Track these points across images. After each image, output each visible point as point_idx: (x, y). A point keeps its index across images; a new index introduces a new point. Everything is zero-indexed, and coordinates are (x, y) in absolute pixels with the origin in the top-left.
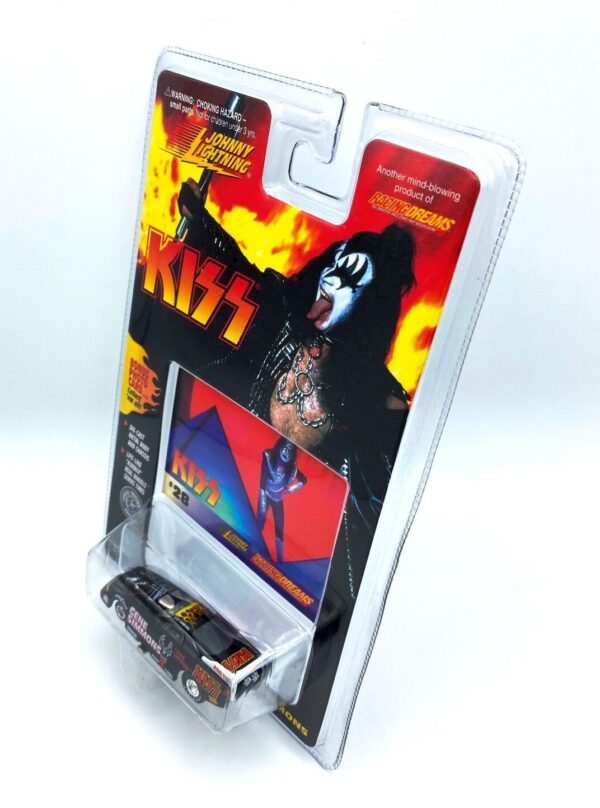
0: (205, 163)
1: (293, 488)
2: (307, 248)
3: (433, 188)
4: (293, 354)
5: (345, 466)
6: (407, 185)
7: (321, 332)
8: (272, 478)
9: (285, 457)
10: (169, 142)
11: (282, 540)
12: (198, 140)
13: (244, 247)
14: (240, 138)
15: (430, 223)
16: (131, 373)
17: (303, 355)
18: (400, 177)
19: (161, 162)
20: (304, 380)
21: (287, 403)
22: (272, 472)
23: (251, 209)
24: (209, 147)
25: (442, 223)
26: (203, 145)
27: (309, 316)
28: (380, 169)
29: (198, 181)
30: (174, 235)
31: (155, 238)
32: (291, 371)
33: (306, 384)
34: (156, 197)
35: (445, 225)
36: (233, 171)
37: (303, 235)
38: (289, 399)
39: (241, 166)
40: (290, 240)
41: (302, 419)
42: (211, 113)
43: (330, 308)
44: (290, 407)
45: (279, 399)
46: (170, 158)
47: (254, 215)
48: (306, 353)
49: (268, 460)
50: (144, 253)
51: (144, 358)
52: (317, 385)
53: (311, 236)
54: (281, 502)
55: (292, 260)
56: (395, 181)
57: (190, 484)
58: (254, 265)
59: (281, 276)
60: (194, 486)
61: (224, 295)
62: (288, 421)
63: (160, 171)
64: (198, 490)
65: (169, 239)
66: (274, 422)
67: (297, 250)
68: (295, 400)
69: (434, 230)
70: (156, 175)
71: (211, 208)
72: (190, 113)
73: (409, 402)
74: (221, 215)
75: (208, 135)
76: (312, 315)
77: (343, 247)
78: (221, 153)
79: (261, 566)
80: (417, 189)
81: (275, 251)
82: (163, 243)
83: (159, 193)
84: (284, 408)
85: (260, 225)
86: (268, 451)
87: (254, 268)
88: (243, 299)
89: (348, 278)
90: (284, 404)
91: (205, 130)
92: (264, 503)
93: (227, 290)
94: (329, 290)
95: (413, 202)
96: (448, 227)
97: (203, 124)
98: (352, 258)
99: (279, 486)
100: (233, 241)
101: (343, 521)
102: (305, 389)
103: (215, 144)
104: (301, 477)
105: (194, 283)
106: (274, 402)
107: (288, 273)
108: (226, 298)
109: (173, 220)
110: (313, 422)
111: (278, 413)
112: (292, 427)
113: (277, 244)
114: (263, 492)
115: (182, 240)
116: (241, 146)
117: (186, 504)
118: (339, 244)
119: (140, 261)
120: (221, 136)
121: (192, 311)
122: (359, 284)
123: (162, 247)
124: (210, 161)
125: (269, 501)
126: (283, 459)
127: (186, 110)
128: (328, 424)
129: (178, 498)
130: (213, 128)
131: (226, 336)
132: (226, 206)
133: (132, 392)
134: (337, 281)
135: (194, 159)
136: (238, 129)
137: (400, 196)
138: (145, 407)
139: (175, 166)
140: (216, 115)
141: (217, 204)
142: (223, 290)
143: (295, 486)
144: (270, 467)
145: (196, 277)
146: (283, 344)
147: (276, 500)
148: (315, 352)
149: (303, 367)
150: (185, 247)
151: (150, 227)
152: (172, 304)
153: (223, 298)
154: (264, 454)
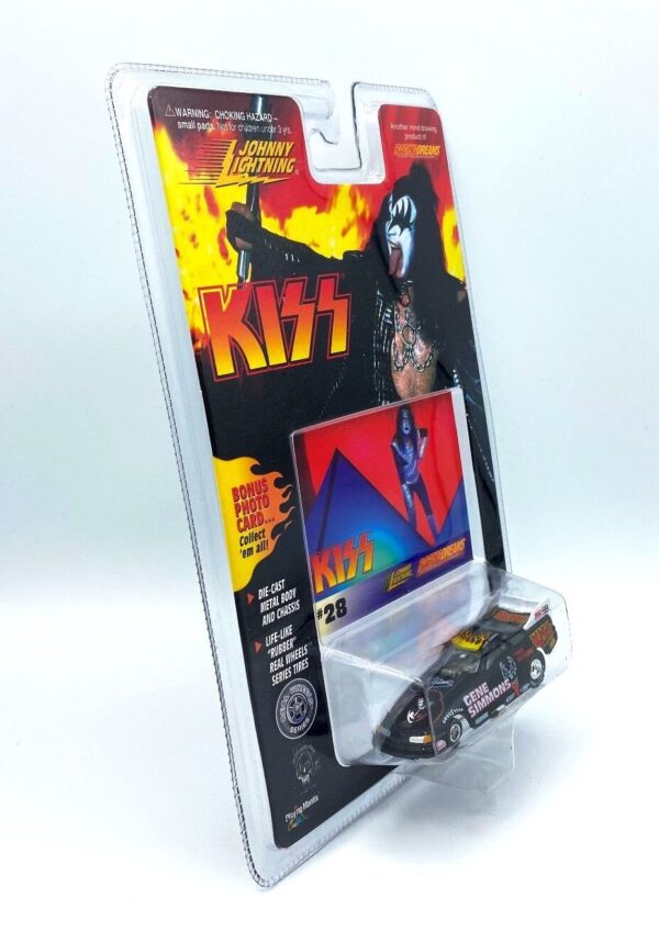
0: (247, 178)
1: (421, 452)
2: (368, 215)
3: (423, 128)
4: (392, 318)
6: (411, 132)
7: (403, 279)
8: (406, 463)
9: (407, 429)
11: (432, 513)
12: (229, 156)
13: (317, 245)
14: (277, 138)
16: (238, 512)
17: (399, 310)
18: (405, 128)
19: (189, 199)
20: (407, 332)
21: (404, 365)
22: (404, 456)
23: (309, 204)
24: (246, 159)
25: (433, 151)
26: (238, 159)
27: (390, 272)
28: (392, 126)
29: (244, 202)
30: (235, 280)
31: (211, 300)
32: (396, 334)
33: (410, 334)
34: (196, 246)
35: (436, 151)
36: (280, 174)
37: (361, 204)
38: (403, 361)
39: (285, 166)
40: (352, 216)
41: (418, 368)
42: (236, 122)
43: (401, 256)
44: (407, 367)
45: (398, 368)
46: (200, 189)
47: (314, 209)
48: (400, 306)
49: (397, 448)
50: (203, 330)
51: (255, 470)
52: (417, 327)
53: (367, 202)
54: (420, 477)
55: (360, 232)
56: (403, 132)
58: (332, 258)
59: (357, 252)
61: (316, 309)
63: (191, 211)
65: (231, 289)
67: (361, 220)
68: (408, 357)
69: (433, 157)
70: (186, 218)
71: (269, 224)
72: (211, 129)
73: (466, 288)
74: (282, 226)
75: (240, 146)
76: (392, 269)
77: (391, 199)
78: (262, 160)
80: (417, 133)
81: (344, 232)
82: (225, 299)
83: (198, 239)
84: (403, 373)
85: (323, 216)
87: (333, 260)
88: (335, 299)
89: (402, 221)
90: (402, 368)
91: (235, 142)
93: (317, 301)
94: (395, 239)
95: (418, 142)
96: (438, 151)
97: (230, 136)
98: (399, 203)
99: (413, 462)
100: (303, 245)
102: (411, 340)
103: (251, 153)
104: (424, 432)
105: (280, 319)
106: (395, 375)
108: (319, 310)
109: (229, 263)
110: (426, 363)
111: (401, 384)
113: (344, 224)
114: (405, 486)
115: (248, 280)
116: (280, 146)
118: (387, 198)
119: (199, 345)
120: (255, 142)
121: (289, 356)
122: (411, 221)
123: (225, 305)
124: (251, 174)
125: (411, 488)
126: (407, 432)
127: (202, 126)
128: (435, 352)
129: (333, 619)
130: (243, 138)
131: (333, 351)
132: (283, 215)
133: (247, 540)
134: (397, 229)
135: (233, 179)
136: (272, 130)
137: (410, 141)
138: (273, 537)
139: (209, 196)
140: (244, 123)
141: (275, 218)
142: (313, 305)
143: (423, 447)
144: (400, 453)
145: (279, 311)
146: (382, 314)
147: (416, 480)
148: (406, 300)
149: (403, 321)
150: (255, 286)
151: (199, 289)
152: (265, 365)
153: (316, 312)
154: (392, 446)
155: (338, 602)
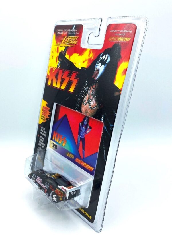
1: (88, 132)
2: (92, 58)
3: (125, 31)
4: (88, 90)
5: (103, 118)
6: (118, 33)
7: (96, 80)
8: (82, 131)
9: (85, 123)
10: (57, 43)
11: (84, 150)
12: (64, 40)
13: (75, 64)
14: (75, 35)
15: (124, 40)
16: (43, 110)
17: (91, 89)
18: (116, 31)
19: (54, 49)
20: (91, 96)
21: (86, 104)
22: (82, 129)
23: (77, 53)
24: (67, 41)
27: (93, 77)
28: (111, 31)
29: (64, 50)
30: (56, 67)
31: (52, 69)
32: (87, 95)
33: (92, 97)
34: (53, 58)
35: (128, 40)
36: (73, 45)
37: (91, 55)
38: (87, 103)
39: (75, 43)
40: (87, 58)
41: (90, 108)
42: (68, 32)
43: (98, 73)
44: (87, 105)
45: (84, 104)
47: (78, 54)
48: (92, 88)
49: (81, 125)
51: (47, 105)
52: (95, 96)
53: (93, 54)
54: (84, 138)
55: (88, 63)
56: (115, 33)
57: (58, 141)
59: (85, 68)
60: (59, 141)
62: (86, 109)
63: (54, 51)
64: (60, 143)
65: (55, 69)
66: (82, 112)
67: (90, 60)
68: (88, 103)
69: (125, 42)
70: (53, 52)
71: (67, 56)
72: (62, 33)
73: (120, 92)
74: (69, 57)
75: (67, 38)
77: (102, 55)
78: (70, 41)
79: (78, 162)
80: (121, 33)
81: (84, 62)
83: (53, 57)
84: (85, 106)
85: (80, 56)
86: (80, 123)
87: (78, 68)
88: (75, 78)
89: (103, 62)
90: (85, 105)
91: (66, 37)
92: (79, 140)
93: (70, 78)
94: (98, 67)
95: (120, 36)
96: (129, 40)
97: (65, 35)
98: (104, 57)
99: (84, 133)
100: (72, 63)
101: (102, 136)
102: (91, 99)
103: (68, 39)
104: (90, 128)
105: (62, 78)
106: (82, 105)
107: (87, 67)
108: (70, 80)
109: (57, 63)
110: (93, 108)
111: (83, 108)
112: (87, 111)
113: (84, 60)
114: (79, 136)
115: (59, 68)
116: (75, 37)
117: (56, 148)
119: (47, 77)
120: (70, 37)
121: (60, 86)
122: (106, 63)
123: (53, 71)
124: (67, 44)
125: (81, 138)
126: (85, 124)
127: (61, 33)
128: (98, 106)
129: (54, 147)
130: (68, 35)
131: (70, 91)
132: (71, 55)
133: (42, 116)
134: (100, 64)
135: (63, 45)
136: (75, 33)
137: (116, 36)
138: (46, 120)
139: (58, 48)
140: (69, 32)
141: (69, 55)
142: (69, 78)
143: (88, 131)
144: (81, 127)
145: (62, 76)
146: (85, 87)
147: (83, 138)
148: (94, 87)
149: (91, 92)
150: (59, 69)
151: (51, 67)
152: (55, 86)
153: (69, 80)
154: (79, 124)
155: (56, 145)
